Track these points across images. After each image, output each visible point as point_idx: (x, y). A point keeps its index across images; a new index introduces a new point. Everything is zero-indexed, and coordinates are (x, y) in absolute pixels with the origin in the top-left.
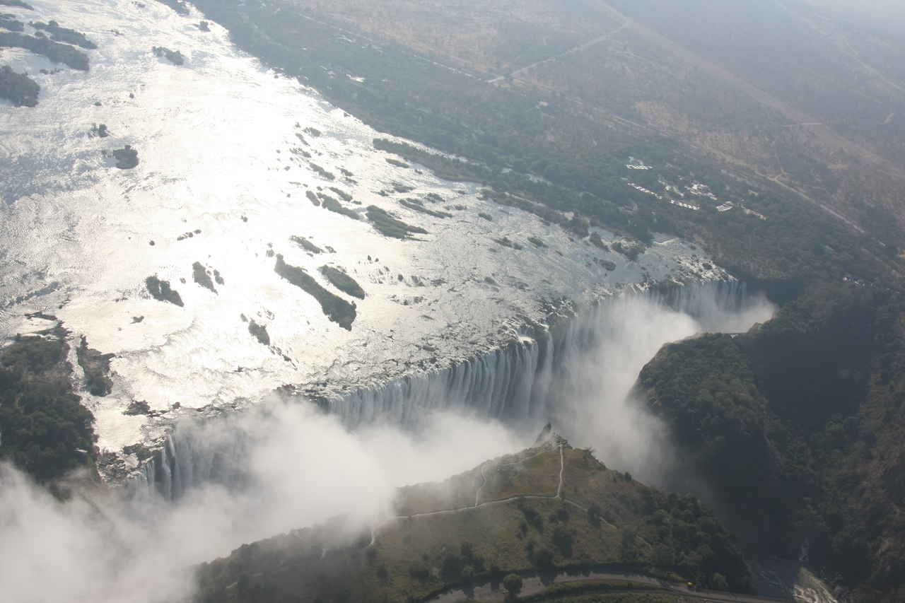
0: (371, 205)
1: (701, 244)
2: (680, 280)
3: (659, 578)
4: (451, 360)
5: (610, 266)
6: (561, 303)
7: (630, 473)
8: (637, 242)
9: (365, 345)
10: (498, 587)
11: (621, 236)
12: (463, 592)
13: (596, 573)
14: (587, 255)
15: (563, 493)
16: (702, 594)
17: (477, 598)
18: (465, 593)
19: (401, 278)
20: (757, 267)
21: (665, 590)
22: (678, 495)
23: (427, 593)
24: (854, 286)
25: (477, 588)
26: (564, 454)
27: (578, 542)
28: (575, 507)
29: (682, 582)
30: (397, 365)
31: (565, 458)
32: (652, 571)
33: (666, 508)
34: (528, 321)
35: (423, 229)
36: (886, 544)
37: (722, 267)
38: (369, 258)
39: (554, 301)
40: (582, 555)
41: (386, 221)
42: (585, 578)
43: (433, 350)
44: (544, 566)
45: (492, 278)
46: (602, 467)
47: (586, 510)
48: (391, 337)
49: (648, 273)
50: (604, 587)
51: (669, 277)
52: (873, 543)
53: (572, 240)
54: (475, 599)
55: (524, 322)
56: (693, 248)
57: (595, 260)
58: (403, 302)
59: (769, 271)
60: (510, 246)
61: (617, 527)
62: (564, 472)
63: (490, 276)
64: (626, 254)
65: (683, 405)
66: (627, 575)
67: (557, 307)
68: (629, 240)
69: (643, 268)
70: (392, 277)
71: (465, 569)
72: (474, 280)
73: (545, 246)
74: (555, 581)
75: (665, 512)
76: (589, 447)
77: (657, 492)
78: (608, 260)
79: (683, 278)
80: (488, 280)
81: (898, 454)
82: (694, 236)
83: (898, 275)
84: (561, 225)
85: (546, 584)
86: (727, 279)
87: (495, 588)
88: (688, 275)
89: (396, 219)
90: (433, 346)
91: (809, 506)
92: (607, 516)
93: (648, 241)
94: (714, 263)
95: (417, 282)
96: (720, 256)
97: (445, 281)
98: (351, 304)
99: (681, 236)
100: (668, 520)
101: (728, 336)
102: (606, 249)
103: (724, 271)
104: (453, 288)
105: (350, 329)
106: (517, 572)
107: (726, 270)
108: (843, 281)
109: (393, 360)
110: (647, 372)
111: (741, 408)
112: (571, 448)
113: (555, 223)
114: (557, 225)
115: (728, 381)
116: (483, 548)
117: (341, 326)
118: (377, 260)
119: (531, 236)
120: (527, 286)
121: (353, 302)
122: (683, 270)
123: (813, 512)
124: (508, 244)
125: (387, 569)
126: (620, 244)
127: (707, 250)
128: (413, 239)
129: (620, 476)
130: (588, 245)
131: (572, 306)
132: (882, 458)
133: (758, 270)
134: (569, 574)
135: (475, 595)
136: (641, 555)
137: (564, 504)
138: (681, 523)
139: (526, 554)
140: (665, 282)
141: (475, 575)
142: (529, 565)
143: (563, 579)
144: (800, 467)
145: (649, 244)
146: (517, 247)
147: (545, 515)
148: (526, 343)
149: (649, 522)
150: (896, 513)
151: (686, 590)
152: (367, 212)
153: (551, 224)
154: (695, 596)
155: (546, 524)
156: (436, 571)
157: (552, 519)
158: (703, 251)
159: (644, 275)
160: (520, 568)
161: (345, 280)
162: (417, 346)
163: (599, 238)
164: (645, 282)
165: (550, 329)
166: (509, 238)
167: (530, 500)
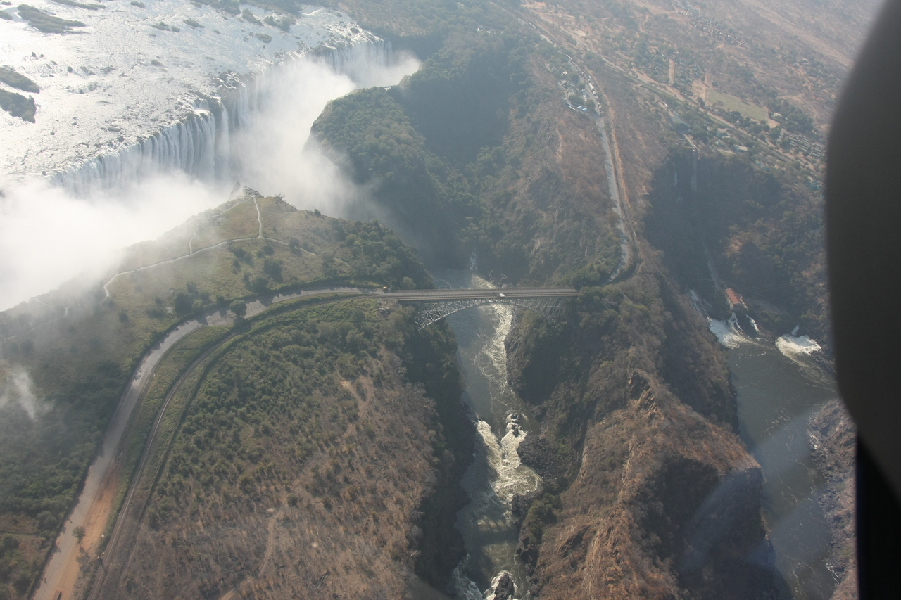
0: (21, 4)
1: (346, 11)
2: (332, 45)
3: (359, 287)
4: (138, 137)
5: (266, 39)
6: (227, 76)
7: (319, 210)
8: (286, 15)
9: (53, 134)
10: (226, 313)
11: (271, 10)
12: (197, 322)
13: (306, 291)
14: (243, 31)
15: (264, 233)
16: (396, 294)
17: (210, 325)
18: (200, 322)
19: (70, 70)
20: (399, 27)
21: (366, 295)
22: (362, 222)
23: (167, 328)
24: (486, 35)
25: (209, 317)
26: (258, 203)
27: (286, 269)
28: (277, 243)
29: (378, 287)
30: (88, 147)
31: (259, 206)
32: (352, 282)
33: (354, 232)
34: (201, 95)
35: (80, 22)
36: (538, 243)
37: (368, 30)
38: (34, 55)
39: (221, 75)
40: (291, 279)
41: (40, 18)
42: (298, 296)
43: (118, 130)
44: (261, 291)
45: (159, 60)
46: (293, 209)
47: (287, 244)
48: (75, 124)
49: (302, 41)
50: (315, 301)
51: (322, 43)
52: (527, 245)
53: (226, 19)
54: (209, 325)
55: (197, 96)
56: (340, 16)
57: (251, 34)
58: (78, 91)
59: (410, 29)
60: (168, 30)
61: (316, 253)
62: (261, 216)
63: (155, 58)
64: (279, 26)
65: (354, 150)
66: (332, 289)
67: (225, 79)
68: (279, 14)
69: (297, 38)
70: (61, 70)
71: (195, 303)
72: (141, 64)
73: (201, 27)
74: (273, 302)
75: (355, 236)
76: (278, 194)
77: (344, 222)
78: (263, 33)
79: (334, 43)
80: (155, 63)
81: (539, 169)
82: (339, 5)
83: (523, 23)
84: (212, 6)
85: (266, 305)
86: (373, 40)
87: (223, 314)
88: (338, 40)
89: (50, 15)
90: (118, 127)
91: (472, 224)
92: (305, 246)
93: (296, 12)
94: (360, 27)
95: (87, 72)
96: (365, 20)
97: (114, 67)
98: (28, 98)
99: (326, 6)
100: (358, 243)
101: (382, 89)
102: (259, 23)
103: (370, 33)
104: (123, 74)
105: (34, 121)
106: (240, 299)
107: (372, 31)
108: (476, 32)
109: (83, 144)
110: (317, 126)
111: (403, 146)
112: (262, 197)
113: (207, 4)
114: (208, 6)
115: (388, 126)
116: (206, 286)
117: (24, 119)
118: (42, 56)
119: (186, 19)
120: (193, 64)
121: (30, 96)
122: (333, 36)
123: (476, 228)
124: (166, 28)
125: (128, 314)
126: (272, 18)
127: (352, 16)
128: (73, 33)
129: (310, 213)
130: (242, 21)
131: (238, 77)
132: (527, 175)
133: (401, 29)
134: (284, 295)
135: (208, 322)
136: (341, 272)
137: (267, 241)
138: (369, 243)
139: (244, 285)
140: (319, 48)
141: (205, 306)
142: (249, 293)
143: (279, 300)
144: (460, 193)
145: (299, 16)
146: (175, 30)
147: (254, 253)
148: (202, 114)
149: (342, 246)
150: (543, 217)
151: (383, 293)
152: (18, 12)
153: (203, 5)
154: (390, 297)
155: (255, 260)
156: (170, 310)
157: (260, 255)
158: (349, 18)
159: (299, 44)
160: (241, 296)
161: (16, 77)
162: (102, 129)
163: (252, 15)
164: (301, 49)
165: (222, 100)
166: (165, 23)
167: (236, 243)
